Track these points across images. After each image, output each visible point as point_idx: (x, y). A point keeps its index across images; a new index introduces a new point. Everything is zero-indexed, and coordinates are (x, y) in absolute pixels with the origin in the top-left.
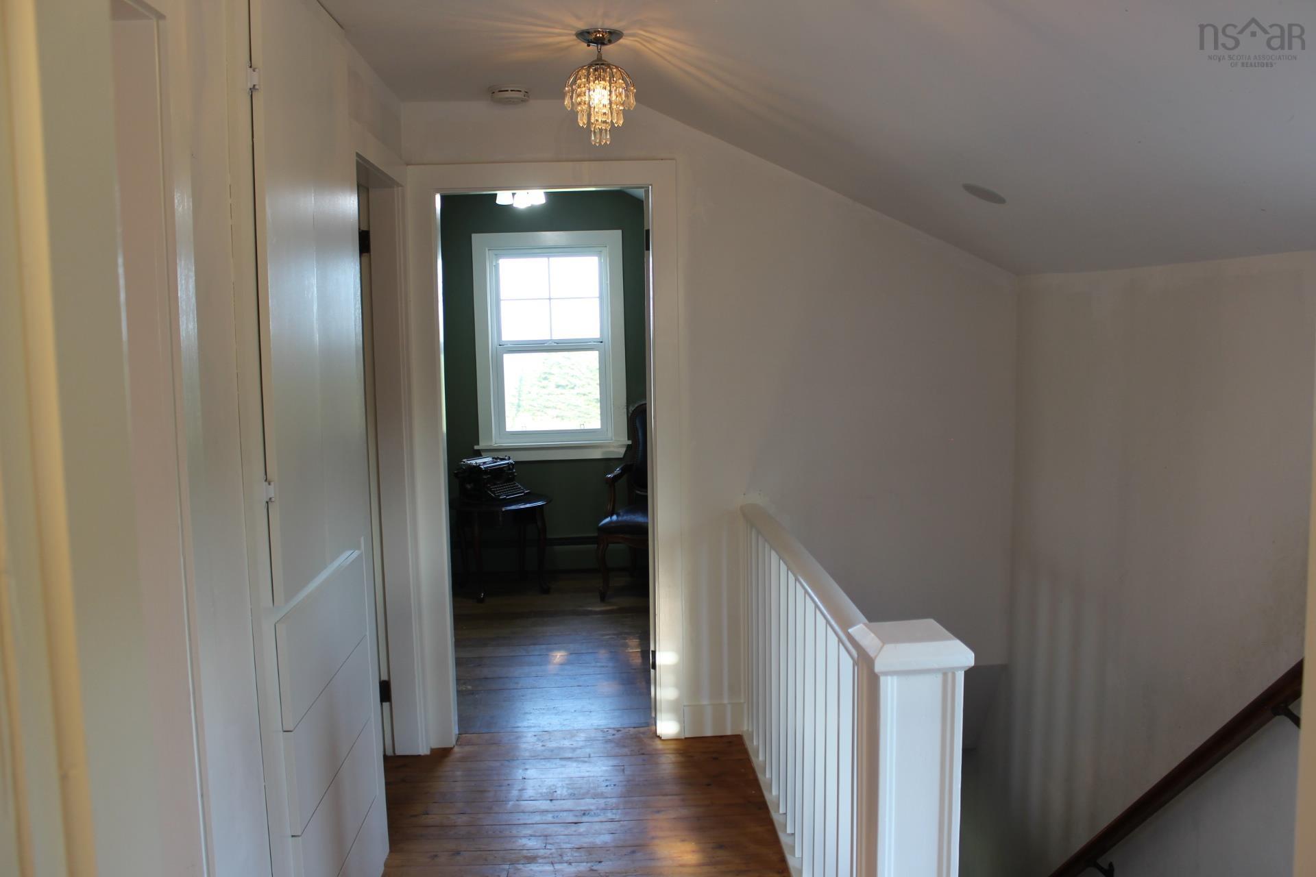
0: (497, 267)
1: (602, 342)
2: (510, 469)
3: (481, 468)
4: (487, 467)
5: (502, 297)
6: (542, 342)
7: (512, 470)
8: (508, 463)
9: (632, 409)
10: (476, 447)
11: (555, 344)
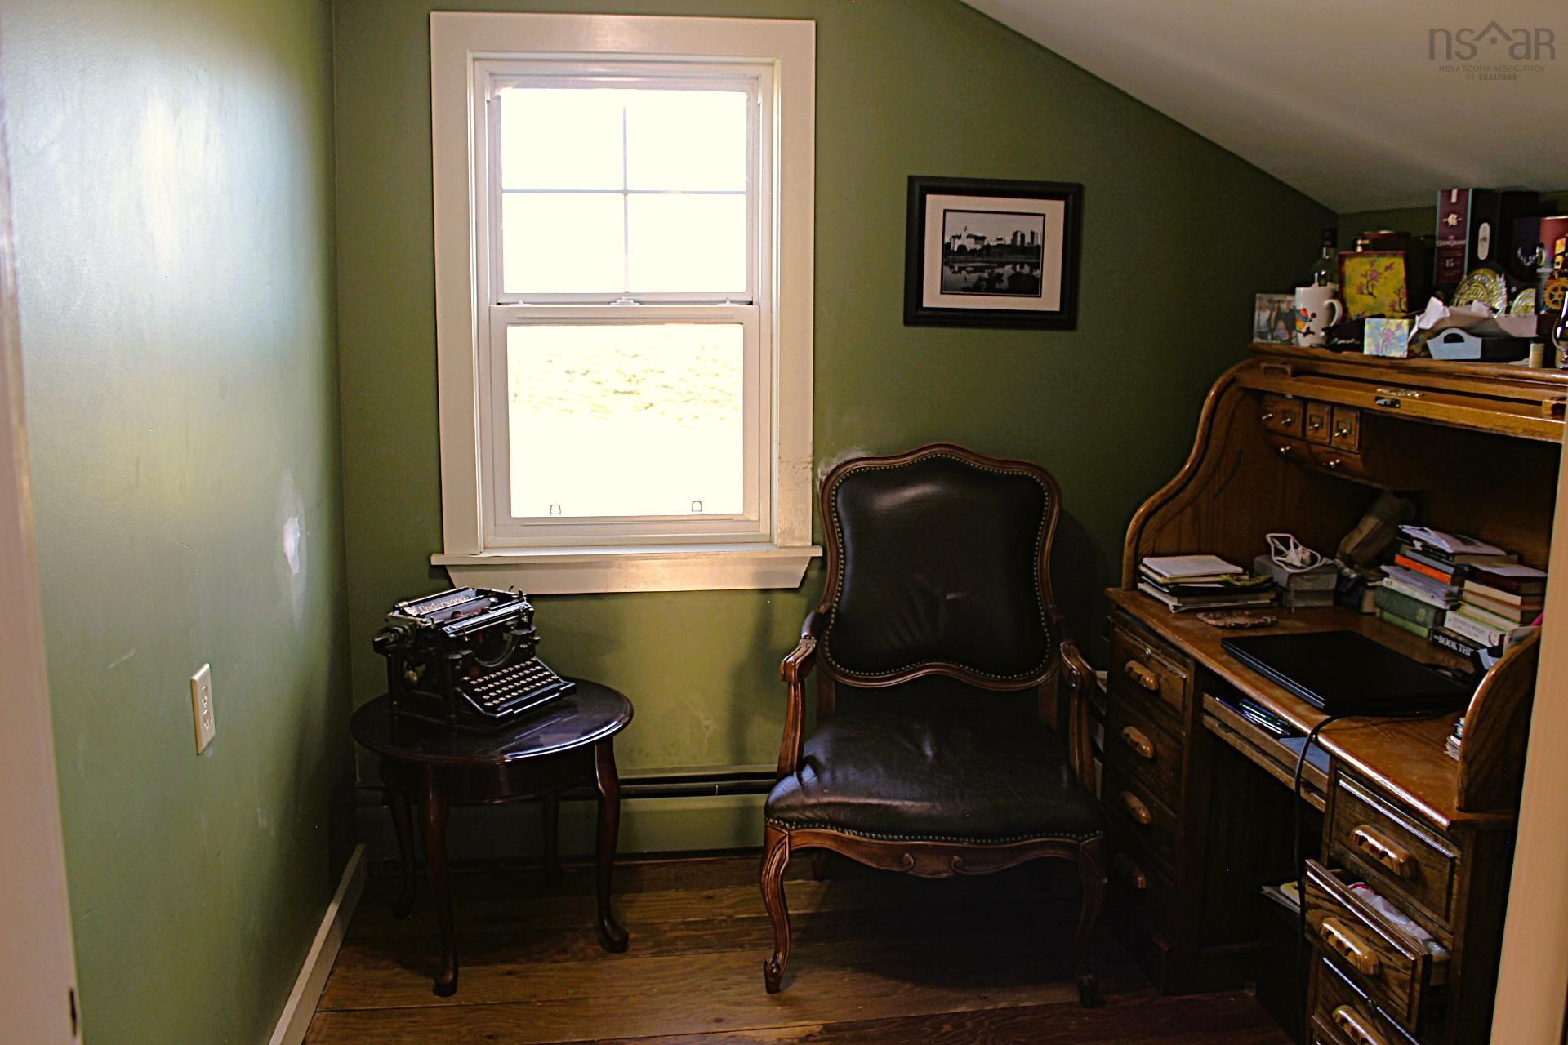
0: (495, 105)
1: (751, 303)
2: (521, 625)
3: (445, 634)
4: (462, 630)
5: (507, 182)
6: (606, 300)
7: (528, 626)
8: (517, 612)
9: (823, 470)
10: (436, 560)
11: (638, 305)
